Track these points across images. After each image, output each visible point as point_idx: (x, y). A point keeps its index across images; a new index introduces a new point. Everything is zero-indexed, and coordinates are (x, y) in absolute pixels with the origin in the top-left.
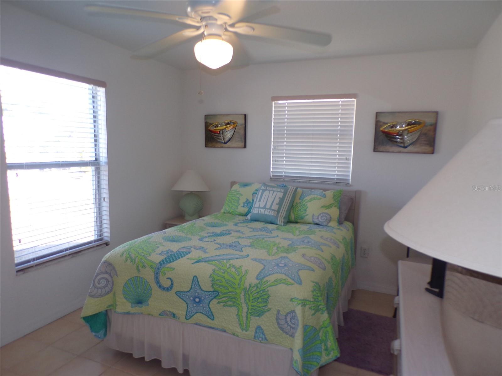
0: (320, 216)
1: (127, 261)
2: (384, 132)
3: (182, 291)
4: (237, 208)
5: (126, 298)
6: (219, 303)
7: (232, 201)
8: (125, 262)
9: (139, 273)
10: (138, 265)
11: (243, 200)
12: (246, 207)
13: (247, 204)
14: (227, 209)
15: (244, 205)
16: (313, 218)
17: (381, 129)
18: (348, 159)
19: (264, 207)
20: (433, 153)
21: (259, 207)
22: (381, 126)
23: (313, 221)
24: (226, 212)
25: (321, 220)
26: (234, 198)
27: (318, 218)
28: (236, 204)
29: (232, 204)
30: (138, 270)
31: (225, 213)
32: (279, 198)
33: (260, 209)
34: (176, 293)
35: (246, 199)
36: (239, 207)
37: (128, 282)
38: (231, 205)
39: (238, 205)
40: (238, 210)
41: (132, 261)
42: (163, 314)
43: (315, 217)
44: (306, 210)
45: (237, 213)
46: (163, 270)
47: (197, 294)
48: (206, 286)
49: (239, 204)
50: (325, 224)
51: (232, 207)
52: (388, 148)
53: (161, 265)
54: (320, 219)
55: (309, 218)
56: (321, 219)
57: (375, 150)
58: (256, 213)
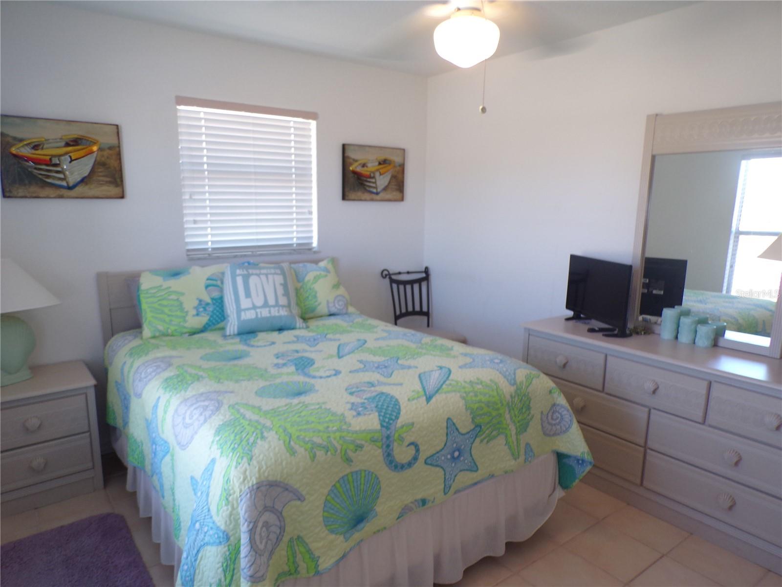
0: (336, 302)
1: (315, 456)
2: (354, 172)
3: (434, 452)
4: (185, 321)
5: (332, 532)
6: (482, 441)
7: (166, 310)
8: (313, 461)
9: (351, 465)
10: (346, 451)
11: (190, 304)
12: (203, 314)
13: (204, 308)
14: (161, 328)
15: (197, 310)
16: (328, 307)
17: (351, 168)
18: (310, 213)
19: (266, 304)
20: (402, 199)
21: (254, 307)
22: (351, 164)
23: (329, 311)
24: (157, 334)
25: (339, 307)
26: (165, 302)
27: (334, 305)
28: (179, 313)
29: (169, 316)
30: (349, 460)
31: (154, 337)
32: (281, 284)
33: (258, 310)
34: (426, 463)
35: (197, 299)
36: (189, 318)
37: (329, 498)
38: (167, 319)
39: (184, 314)
40: (186, 325)
41: (327, 451)
42: (405, 511)
43: (331, 305)
44: (315, 297)
45: (185, 330)
46: (397, 435)
47: (455, 445)
48: (466, 425)
49: (187, 312)
50: (344, 311)
51: (171, 321)
52: (359, 194)
53: (387, 428)
54: (337, 306)
55: (323, 309)
56: (339, 305)
57: (344, 198)
58: (251, 319)
